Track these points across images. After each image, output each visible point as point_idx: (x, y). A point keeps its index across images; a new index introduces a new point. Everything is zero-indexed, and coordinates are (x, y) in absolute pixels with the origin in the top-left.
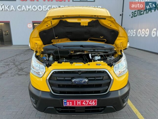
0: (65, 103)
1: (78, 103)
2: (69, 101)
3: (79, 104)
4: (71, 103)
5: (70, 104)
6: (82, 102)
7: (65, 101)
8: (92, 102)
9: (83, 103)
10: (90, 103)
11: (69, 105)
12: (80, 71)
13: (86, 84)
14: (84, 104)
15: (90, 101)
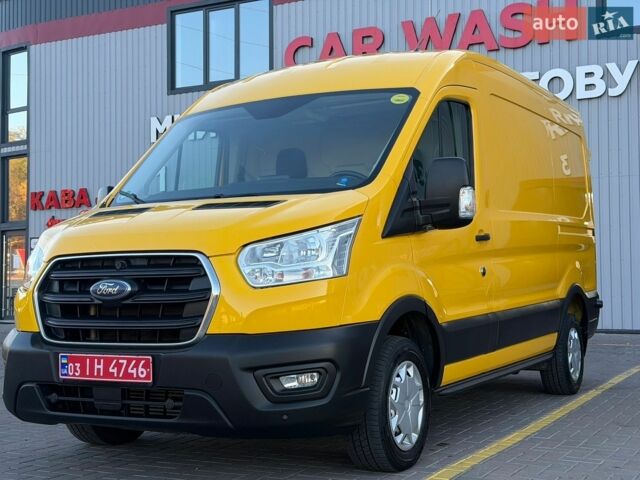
0: (64, 365)
1: (96, 366)
2: (74, 361)
3: (100, 369)
4: (78, 365)
5: (75, 369)
6: (107, 363)
7: (62, 359)
8: (137, 366)
9: (111, 370)
10: (130, 371)
11: (74, 375)
15: (129, 361)
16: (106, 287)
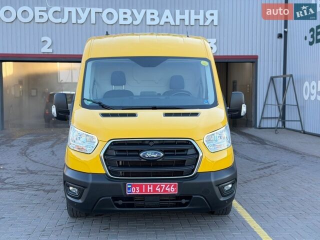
0: (129, 188)
1: (149, 188)
2: (135, 186)
3: (150, 190)
4: (138, 188)
5: (136, 190)
6: (155, 187)
7: (128, 186)
8: (170, 187)
9: (157, 189)
10: (166, 189)
11: (135, 192)
12: (152, 141)
13: (161, 160)
14: (158, 191)
15: (166, 186)
16: (150, 154)
